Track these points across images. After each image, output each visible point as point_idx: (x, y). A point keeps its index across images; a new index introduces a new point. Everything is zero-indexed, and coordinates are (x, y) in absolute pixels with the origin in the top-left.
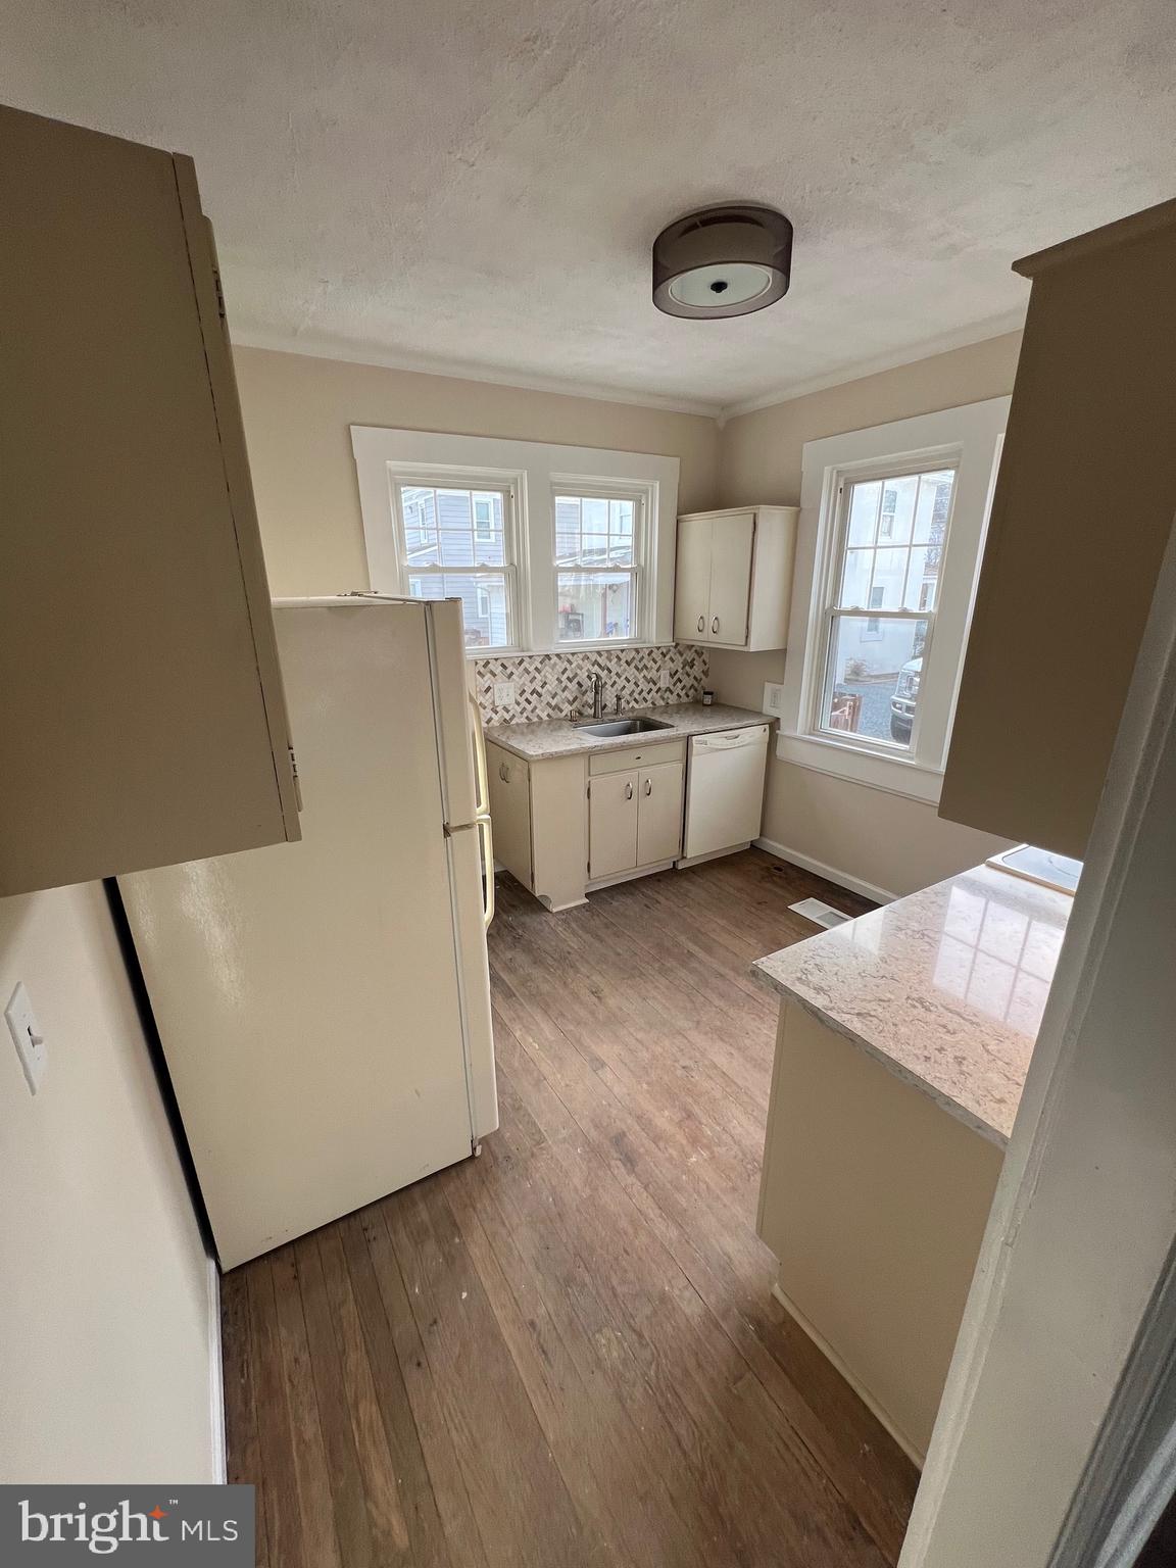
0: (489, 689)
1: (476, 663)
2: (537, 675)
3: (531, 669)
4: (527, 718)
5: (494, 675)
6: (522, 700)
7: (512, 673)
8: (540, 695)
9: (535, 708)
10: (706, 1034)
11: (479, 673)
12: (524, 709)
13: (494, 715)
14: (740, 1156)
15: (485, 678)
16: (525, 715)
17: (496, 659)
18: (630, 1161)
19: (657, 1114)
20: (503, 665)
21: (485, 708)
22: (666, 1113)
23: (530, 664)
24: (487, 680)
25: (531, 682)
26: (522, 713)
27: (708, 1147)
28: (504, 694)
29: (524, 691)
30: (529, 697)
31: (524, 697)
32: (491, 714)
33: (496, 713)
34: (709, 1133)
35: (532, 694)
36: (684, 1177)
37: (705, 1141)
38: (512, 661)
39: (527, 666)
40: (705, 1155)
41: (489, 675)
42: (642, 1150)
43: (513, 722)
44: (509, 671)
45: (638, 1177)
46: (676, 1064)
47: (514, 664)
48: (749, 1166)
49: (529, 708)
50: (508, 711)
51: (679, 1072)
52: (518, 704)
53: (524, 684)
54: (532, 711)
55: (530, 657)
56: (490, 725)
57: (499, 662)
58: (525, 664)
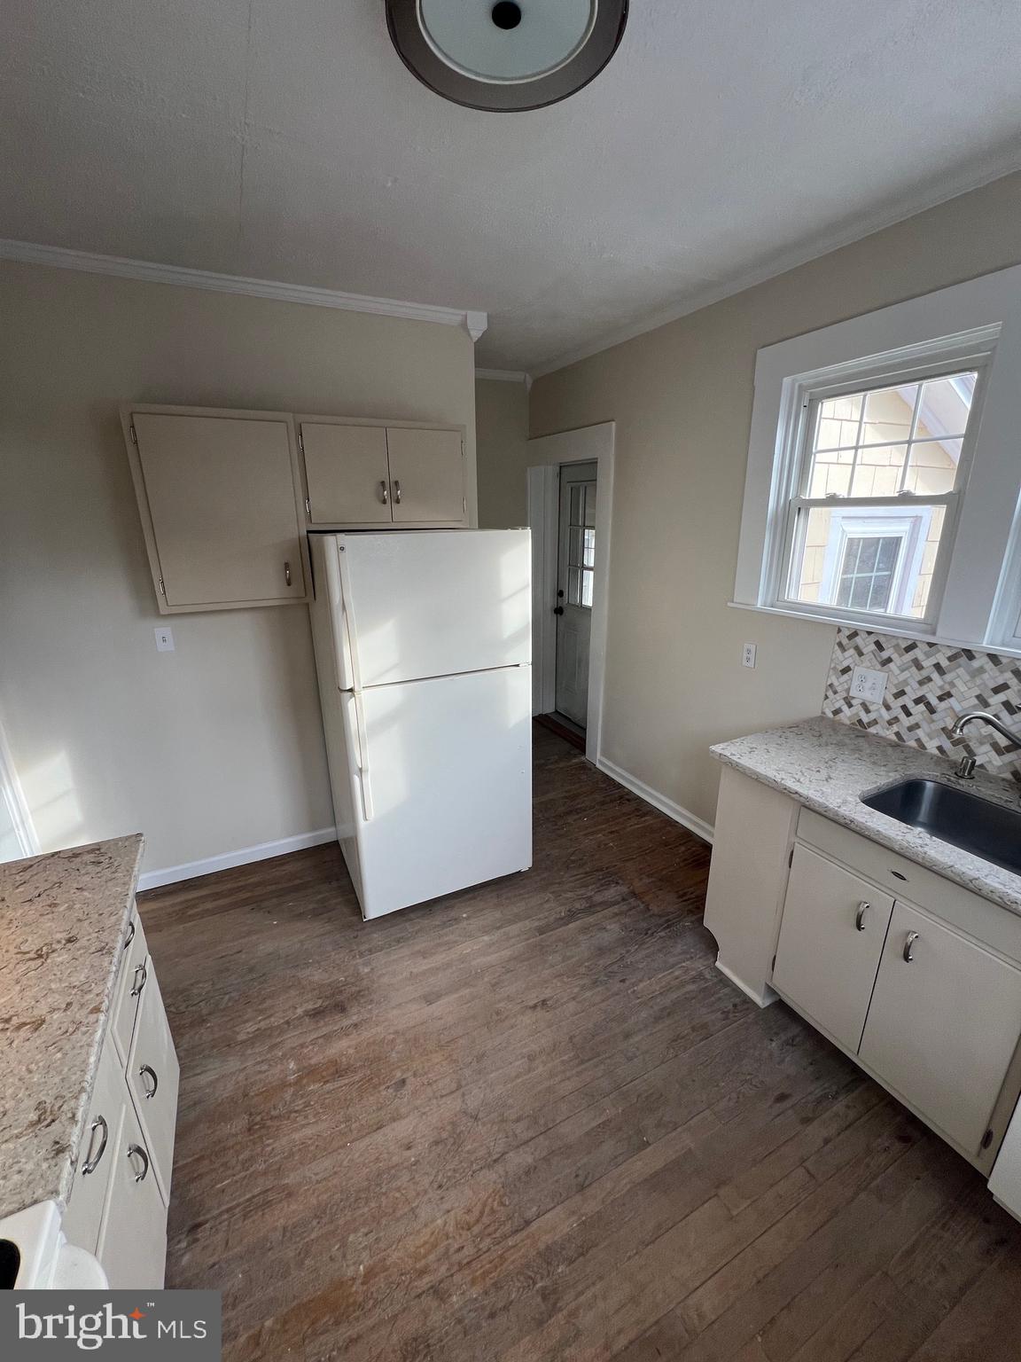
0: (846, 670)
1: (839, 631)
2: (935, 676)
3: (927, 663)
4: (897, 734)
5: (861, 654)
6: (896, 705)
7: (889, 660)
8: (932, 710)
9: (917, 726)
10: (453, 1124)
11: (840, 644)
12: (896, 719)
13: (845, 708)
14: (273, 1113)
15: (847, 654)
16: (895, 728)
17: (869, 633)
18: (316, 1014)
19: (354, 1042)
20: (878, 644)
21: (835, 692)
22: (351, 1051)
23: (928, 655)
24: (849, 658)
25: (921, 683)
26: (890, 723)
27: (298, 1081)
28: (868, 685)
29: (902, 693)
30: (910, 705)
31: (901, 701)
32: (841, 704)
33: (850, 706)
34: (312, 1087)
35: (917, 701)
36: (280, 1054)
37: (305, 1081)
38: (894, 642)
39: (921, 657)
40: (292, 1078)
41: (852, 651)
42: (322, 1023)
43: (872, 730)
44: (885, 655)
45: (300, 1018)
46: (410, 1073)
47: (896, 647)
48: (258, 1118)
49: (906, 722)
50: (868, 711)
51: (398, 1074)
52: (888, 708)
53: (905, 682)
54: (910, 729)
55: (931, 645)
56: (837, 717)
57: (873, 638)
58: (917, 653)
